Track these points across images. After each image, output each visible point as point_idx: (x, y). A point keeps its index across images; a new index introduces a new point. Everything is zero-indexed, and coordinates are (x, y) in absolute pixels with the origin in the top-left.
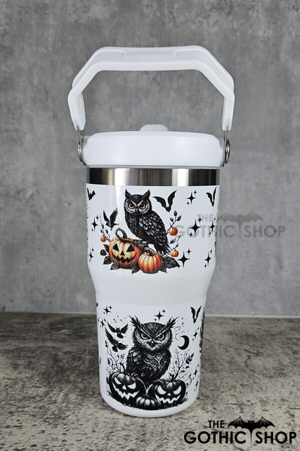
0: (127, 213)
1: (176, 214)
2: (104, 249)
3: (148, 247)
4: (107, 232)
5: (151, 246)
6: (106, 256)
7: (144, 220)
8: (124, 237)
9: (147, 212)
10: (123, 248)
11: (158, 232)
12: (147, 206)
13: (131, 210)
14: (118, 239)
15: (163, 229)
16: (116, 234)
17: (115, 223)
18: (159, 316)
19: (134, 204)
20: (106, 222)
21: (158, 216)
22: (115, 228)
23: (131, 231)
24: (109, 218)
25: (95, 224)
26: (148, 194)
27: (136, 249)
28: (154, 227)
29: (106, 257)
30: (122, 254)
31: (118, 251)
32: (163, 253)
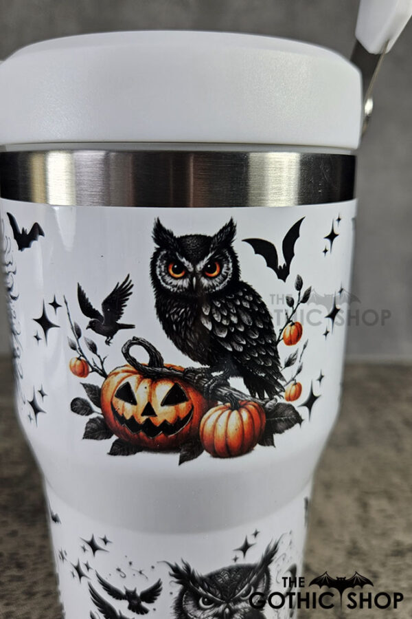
0: (161, 292)
1: (299, 285)
2: (84, 395)
3: (228, 385)
4: (93, 348)
5: (237, 383)
6: (93, 416)
7: (217, 309)
8: (151, 364)
9: (225, 288)
10: (150, 395)
11: (255, 340)
12: (224, 270)
13: (175, 282)
14: (131, 369)
15: (268, 330)
16: (126, 354)
17: (119, 322)
18: (245, 548)
19: (187, 263)
20: (89, 319)
21: (257, 297)
22: (122, 337)
23: (176, 344)
24: (97, 306)
25: (45, 323)
26: (229, 231)
27: (191, 395)
28: (246, 326)
29: (92, 421)
30: (149, 410)
31: (134, 402)
32: (266, 396)
